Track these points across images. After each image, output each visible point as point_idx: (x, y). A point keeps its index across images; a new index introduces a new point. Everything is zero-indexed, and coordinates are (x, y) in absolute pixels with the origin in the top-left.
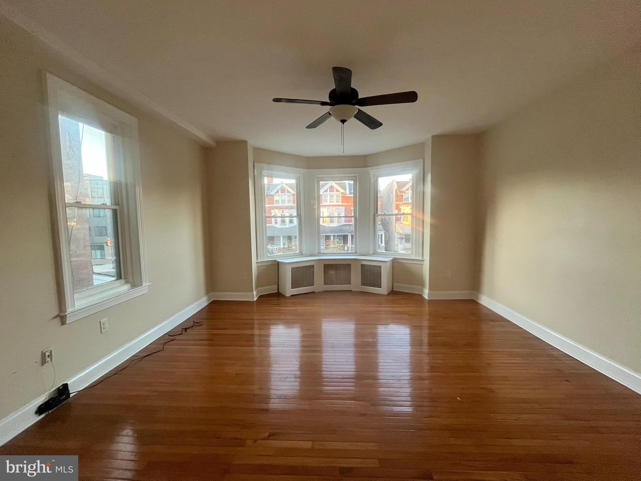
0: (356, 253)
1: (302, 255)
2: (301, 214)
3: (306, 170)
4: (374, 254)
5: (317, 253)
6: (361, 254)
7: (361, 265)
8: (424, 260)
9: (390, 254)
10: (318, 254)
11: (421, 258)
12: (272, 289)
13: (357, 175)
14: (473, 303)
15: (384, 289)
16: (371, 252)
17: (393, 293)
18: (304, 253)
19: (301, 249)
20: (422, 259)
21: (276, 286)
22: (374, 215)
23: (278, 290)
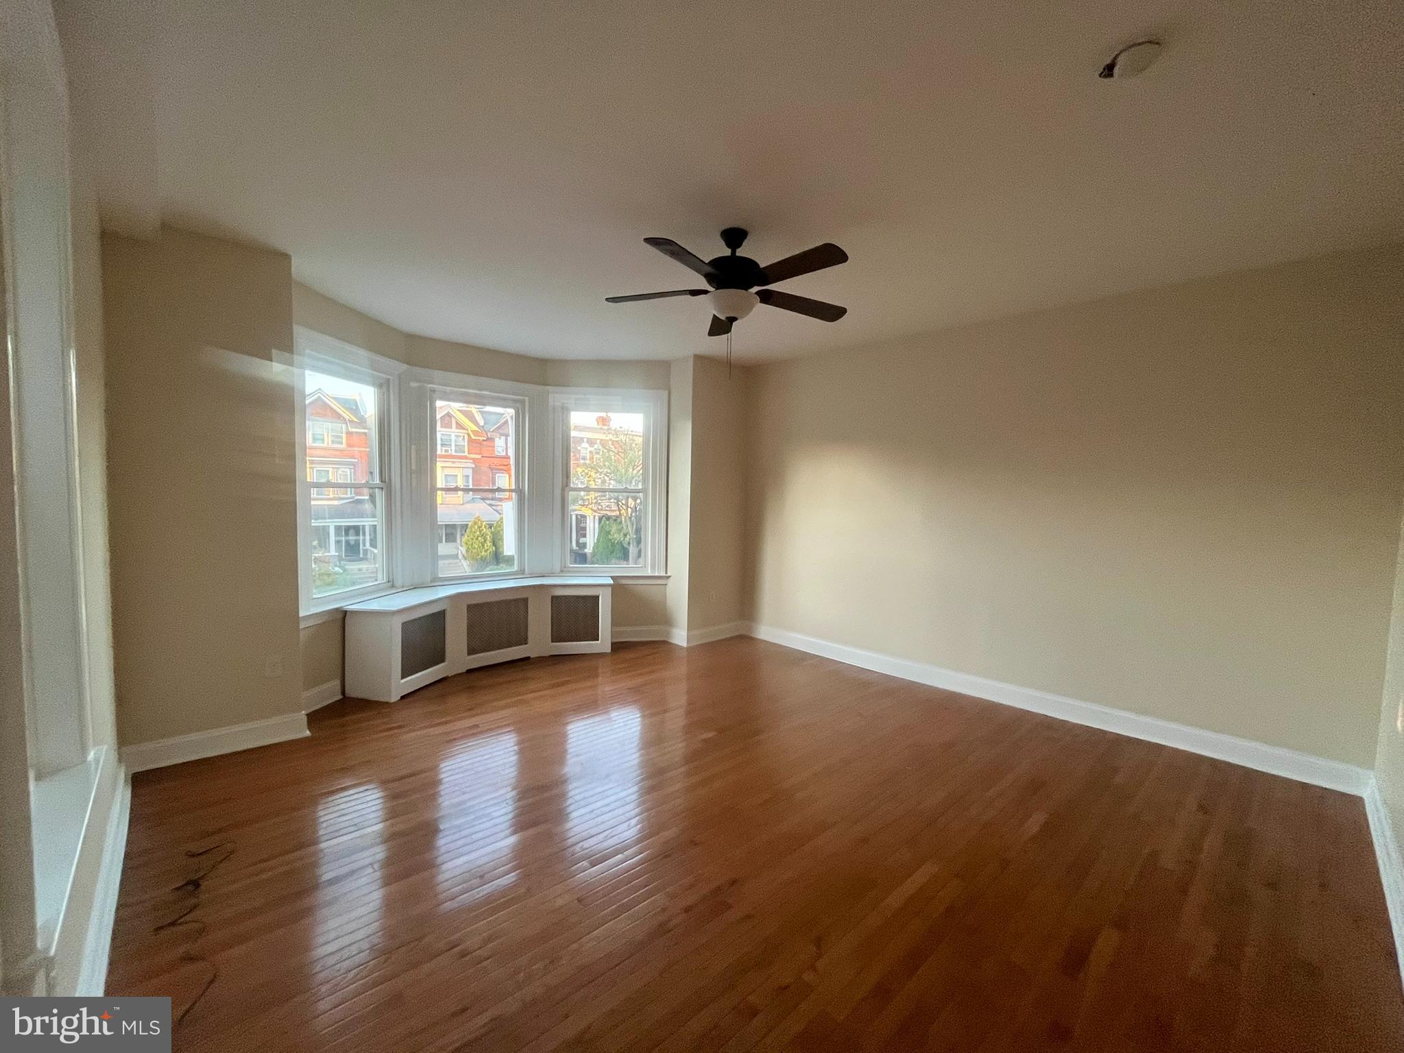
0: (522, 571)
1: (393, 586)
2: (390, 479)
3: (405, 367)
4: (562, 571)
5: (429, 580)
6: (531, 574)
7: (552, 597)
8: (669, 577)
9: (600, 569)
10: (431, 582)
11: (663, 574)
12: (328, 692)
13: (527, 399)
14: (745, 639)
15: (603, 644)
16: (557, 569)
17: (617, 647)
18: (398, 583)
19: (390, 572)
20: (665, 575)
21: (337, 683)
22: (563, 490)
23: (343, 692)
